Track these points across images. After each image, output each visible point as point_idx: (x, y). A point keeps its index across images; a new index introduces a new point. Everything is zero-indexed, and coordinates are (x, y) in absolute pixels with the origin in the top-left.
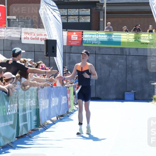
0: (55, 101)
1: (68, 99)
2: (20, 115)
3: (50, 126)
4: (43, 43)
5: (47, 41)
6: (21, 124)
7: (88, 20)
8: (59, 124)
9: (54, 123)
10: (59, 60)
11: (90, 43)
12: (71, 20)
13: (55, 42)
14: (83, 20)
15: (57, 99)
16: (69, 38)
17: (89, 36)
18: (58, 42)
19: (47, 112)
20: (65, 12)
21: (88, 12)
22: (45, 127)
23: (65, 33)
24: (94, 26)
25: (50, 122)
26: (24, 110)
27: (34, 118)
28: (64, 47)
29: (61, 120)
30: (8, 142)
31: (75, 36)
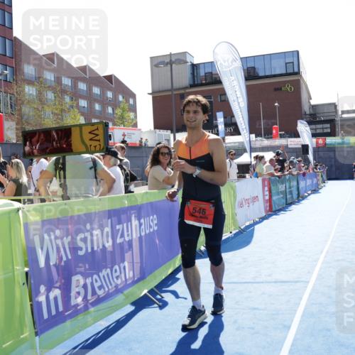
0: (309, 182)
1: (318, 180)
2: (288, 190)
3: (306, 197)
4: (300, 146)
5: (303, 146)
6: (288, 196)
7: (329, 130)
8: (312, 196)
9: (309, 195)
10: (311, 156)
11: (331, 144)
12: (318, 131)
13: (307, 146)
14: (326, 131)
15: (311, 181)
16: (317, 143)
17: (329, 140)
18: (310, 145)
19: (304, 189)
20: (313, 127)
21: (328, 125)
22: (304, 198)
23: (314, 140)
24: (333, 134)
25: (306, 194)
26: (290, 188)
27: (297, 193)
28: (314, 148)
29: (313, 193)
30: (281, 207)
31: (321, 141)
